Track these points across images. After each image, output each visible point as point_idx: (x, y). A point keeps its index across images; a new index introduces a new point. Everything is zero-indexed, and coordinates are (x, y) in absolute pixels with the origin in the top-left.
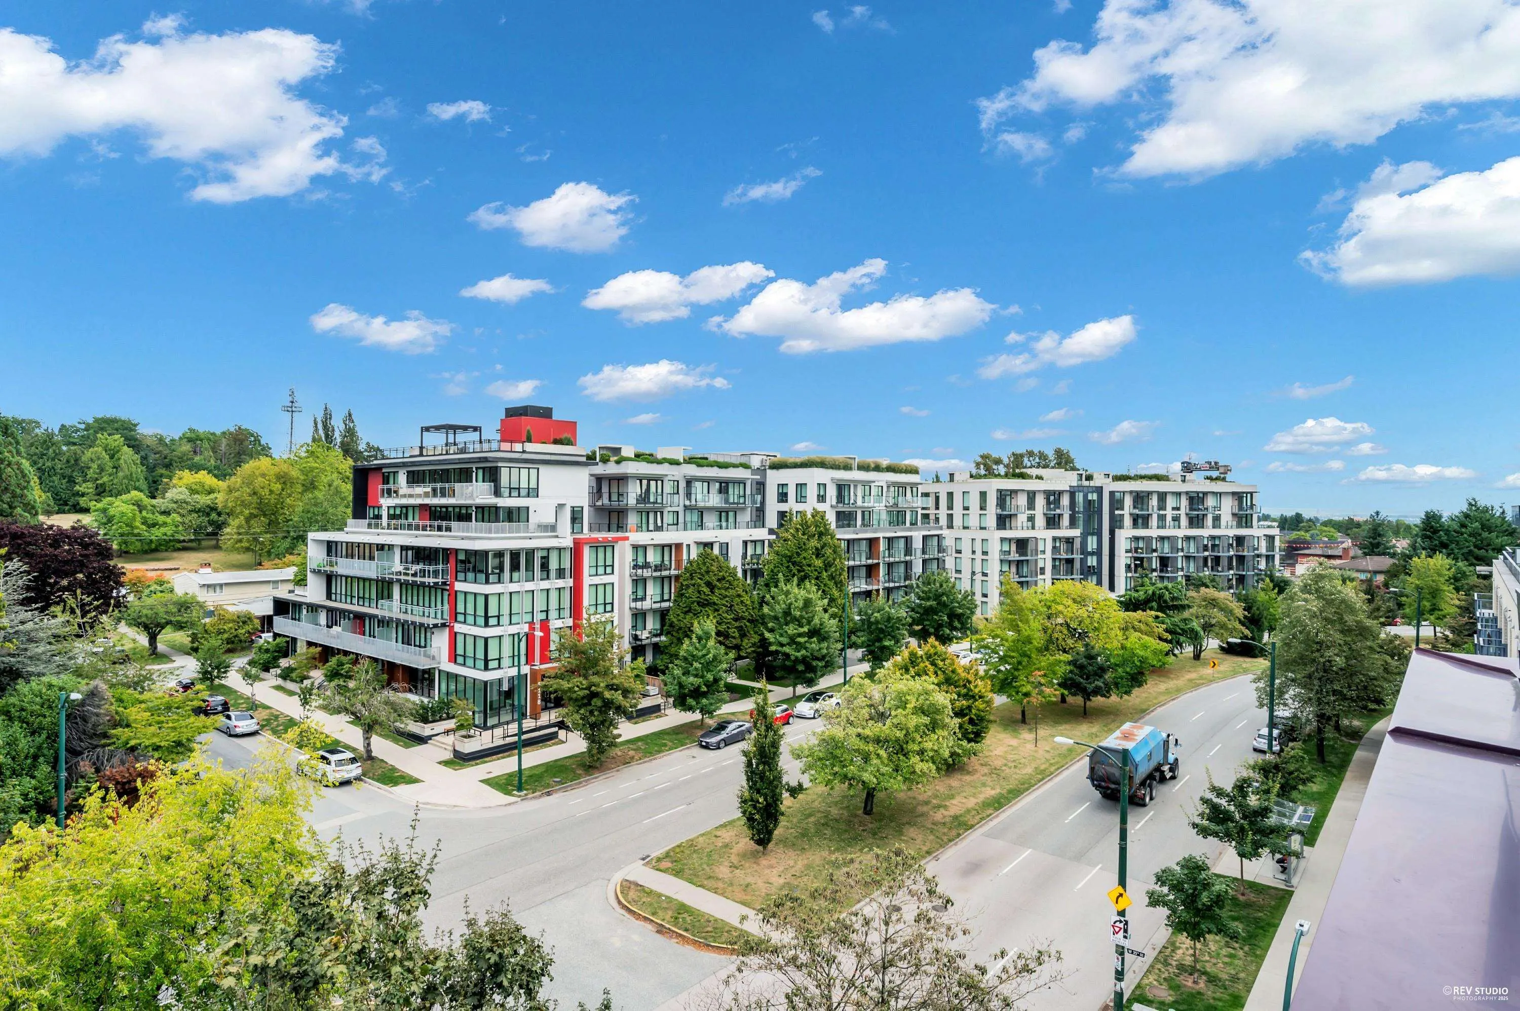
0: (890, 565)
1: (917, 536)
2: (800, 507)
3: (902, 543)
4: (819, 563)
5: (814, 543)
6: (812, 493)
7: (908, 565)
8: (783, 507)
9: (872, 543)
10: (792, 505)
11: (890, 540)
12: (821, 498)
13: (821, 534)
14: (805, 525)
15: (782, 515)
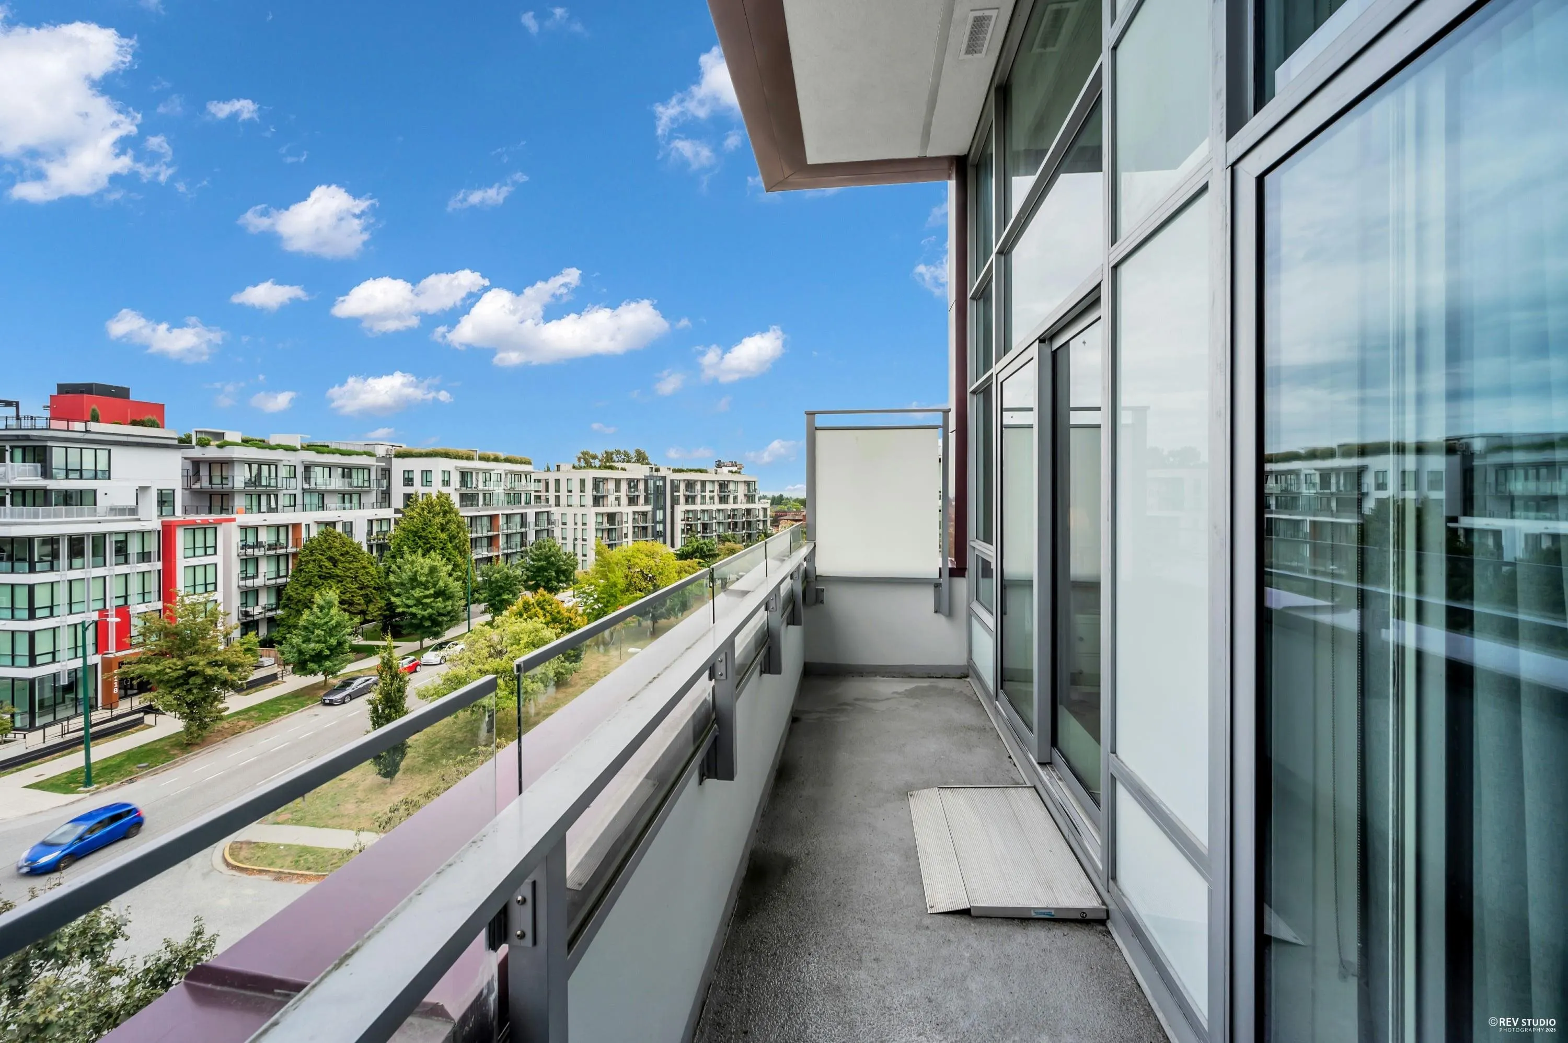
0: (508, 536)
1: (531, 513)
2: (426, 490)
3: (518, 518)
4: (443, 536)
5: (439, 520)
6: (437, 478)
7: (523, 535)
8: (409, 490)
9: (492, 519)
10: (417, 488)
11: (508, 517)
12: (446, 483)
13: (445, 513)
14: (430, 505)
15: (408, 497)
